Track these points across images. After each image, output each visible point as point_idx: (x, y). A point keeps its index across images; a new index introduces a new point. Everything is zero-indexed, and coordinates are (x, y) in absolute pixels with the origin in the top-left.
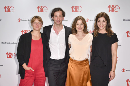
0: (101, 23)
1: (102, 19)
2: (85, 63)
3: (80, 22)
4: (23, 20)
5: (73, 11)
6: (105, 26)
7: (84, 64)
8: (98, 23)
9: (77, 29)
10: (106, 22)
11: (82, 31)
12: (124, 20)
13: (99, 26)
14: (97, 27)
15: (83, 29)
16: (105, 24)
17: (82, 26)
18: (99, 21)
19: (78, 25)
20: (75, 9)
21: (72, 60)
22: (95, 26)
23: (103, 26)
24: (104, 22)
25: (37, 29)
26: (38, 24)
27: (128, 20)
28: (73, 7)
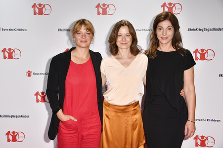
4: (5, 30)
5: (99, 14)
7: (132, 112)
11: (129, 49)
12: (189, 30)
14: (155, 41)
15: (130, 43)
17: (129, 39)
18: (159, 27)
19: (120, 36)
21: (109, 105)
23: (167, 38)
24: (169, 29)
25: (83, 45)
26: (85, 36)
27: (196, 30)
28: (98, 6)
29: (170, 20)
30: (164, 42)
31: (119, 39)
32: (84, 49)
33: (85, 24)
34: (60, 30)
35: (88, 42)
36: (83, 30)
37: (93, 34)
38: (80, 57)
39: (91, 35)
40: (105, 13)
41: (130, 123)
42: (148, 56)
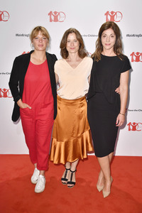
5: (51, 21)
7: (79, 105)
14: (100, 46)
17: (76, 45)
19: (69, 42)
20: (54, 17)
21: (60, 99)
22: (98, 44)
23: (110, 44)
24: (112, 37)
25: (41, 49)
26: (42, 40)
27: (134, 35)
28: (50, 14)
29: (113, 29)
31: (69, 45)
33: (42, 31)
34: (17, 35)
35: (44, 46)
36: (40, 35)
37: (48, 39)
38: (38, 59)
40: (56, 20)
41: (77, 113)
42: (93, 58)
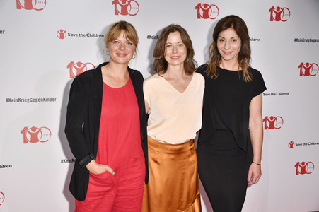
0: (227, 45)
1: (229, 34)
2: (189, 148)
3: (174, 38)
6: (236, 52)
8: (220, 45)
9: (168, 59)
10: (239, 41)
11: (183, 65)
13: (221, 52)
14: (216, 55)
15: (184, 57)
16: (236, 46)
17: (182, 51)
18: (221, 38)
19: (169, 46)
21: (157, 145)
22: (213, 51)
23: (231, 52)
24: (234, 41)
25: (121, 60)
26: (125, 47)
27: (303, 40)
29: (235, 28)
30: (227, 57)
31: (169, 51)
32: (121, 66)
35: (129, 56)
36: (122, 37)
37: (136, 45)
38: (114, 78)
39: (133, 46)
